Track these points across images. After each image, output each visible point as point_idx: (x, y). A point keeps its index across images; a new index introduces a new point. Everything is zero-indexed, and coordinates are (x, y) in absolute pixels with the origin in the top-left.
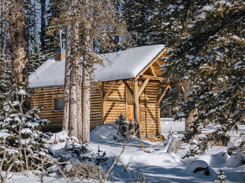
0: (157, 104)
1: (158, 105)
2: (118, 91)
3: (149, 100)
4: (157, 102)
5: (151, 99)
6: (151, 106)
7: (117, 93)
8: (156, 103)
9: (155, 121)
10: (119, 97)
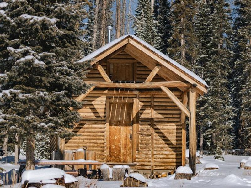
0: (179, 124)
1: (181, 125)
2: (92, 107)
3: (162, 118)
4: (180, 121)
5: (166, 116)
6: (165, 127)
7: (90, 110)
8: (177, 122)
9: (174, 149)
10: (92, 114)
